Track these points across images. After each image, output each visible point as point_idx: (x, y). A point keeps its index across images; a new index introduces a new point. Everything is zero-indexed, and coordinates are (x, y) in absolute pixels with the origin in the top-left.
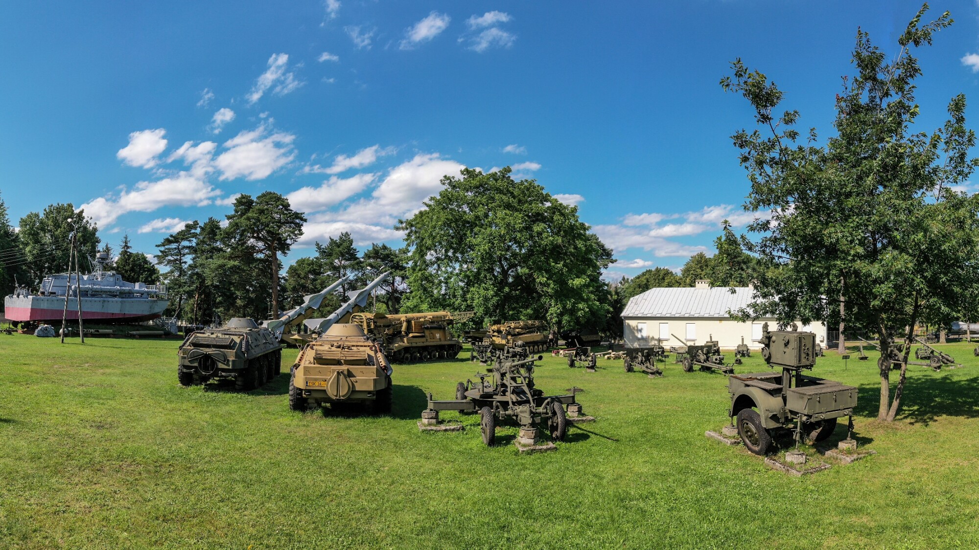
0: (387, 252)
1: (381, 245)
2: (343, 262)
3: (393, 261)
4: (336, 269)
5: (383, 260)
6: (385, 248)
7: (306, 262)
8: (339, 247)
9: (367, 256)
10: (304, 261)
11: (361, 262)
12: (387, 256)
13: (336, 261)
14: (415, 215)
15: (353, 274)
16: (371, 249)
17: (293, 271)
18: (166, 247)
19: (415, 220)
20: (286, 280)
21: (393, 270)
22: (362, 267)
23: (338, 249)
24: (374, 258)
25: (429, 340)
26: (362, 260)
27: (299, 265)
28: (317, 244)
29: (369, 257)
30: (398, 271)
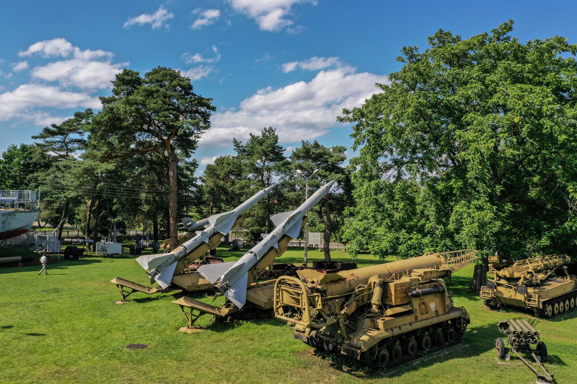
0: (318, 151)
1: (312, 143)
2: (266, 163)
3: (327, 162)
4: (258, 171)
5: (315, 160)
6: (317, 145)
7: (225, 162)
8: (261, 145)
9: (296, 156)
10: (223, 159)
11: (288, 163)
12: (321, 155)
13: (259, 161)
14: (367, 101)
15: (279, 177)
16: (300, 147)
17: (211, 170)
18: (48, 139)
19: (366, 107)
20: (203, 181)
21: (328, 173)
22: (290, 170)
23: (260, 148)
24: (304, 158)
25: (420, 317)
26: (290, 160)
27: (218, 165)
28: (235, 141)
29: (298, 157)
30: (333, 174)
